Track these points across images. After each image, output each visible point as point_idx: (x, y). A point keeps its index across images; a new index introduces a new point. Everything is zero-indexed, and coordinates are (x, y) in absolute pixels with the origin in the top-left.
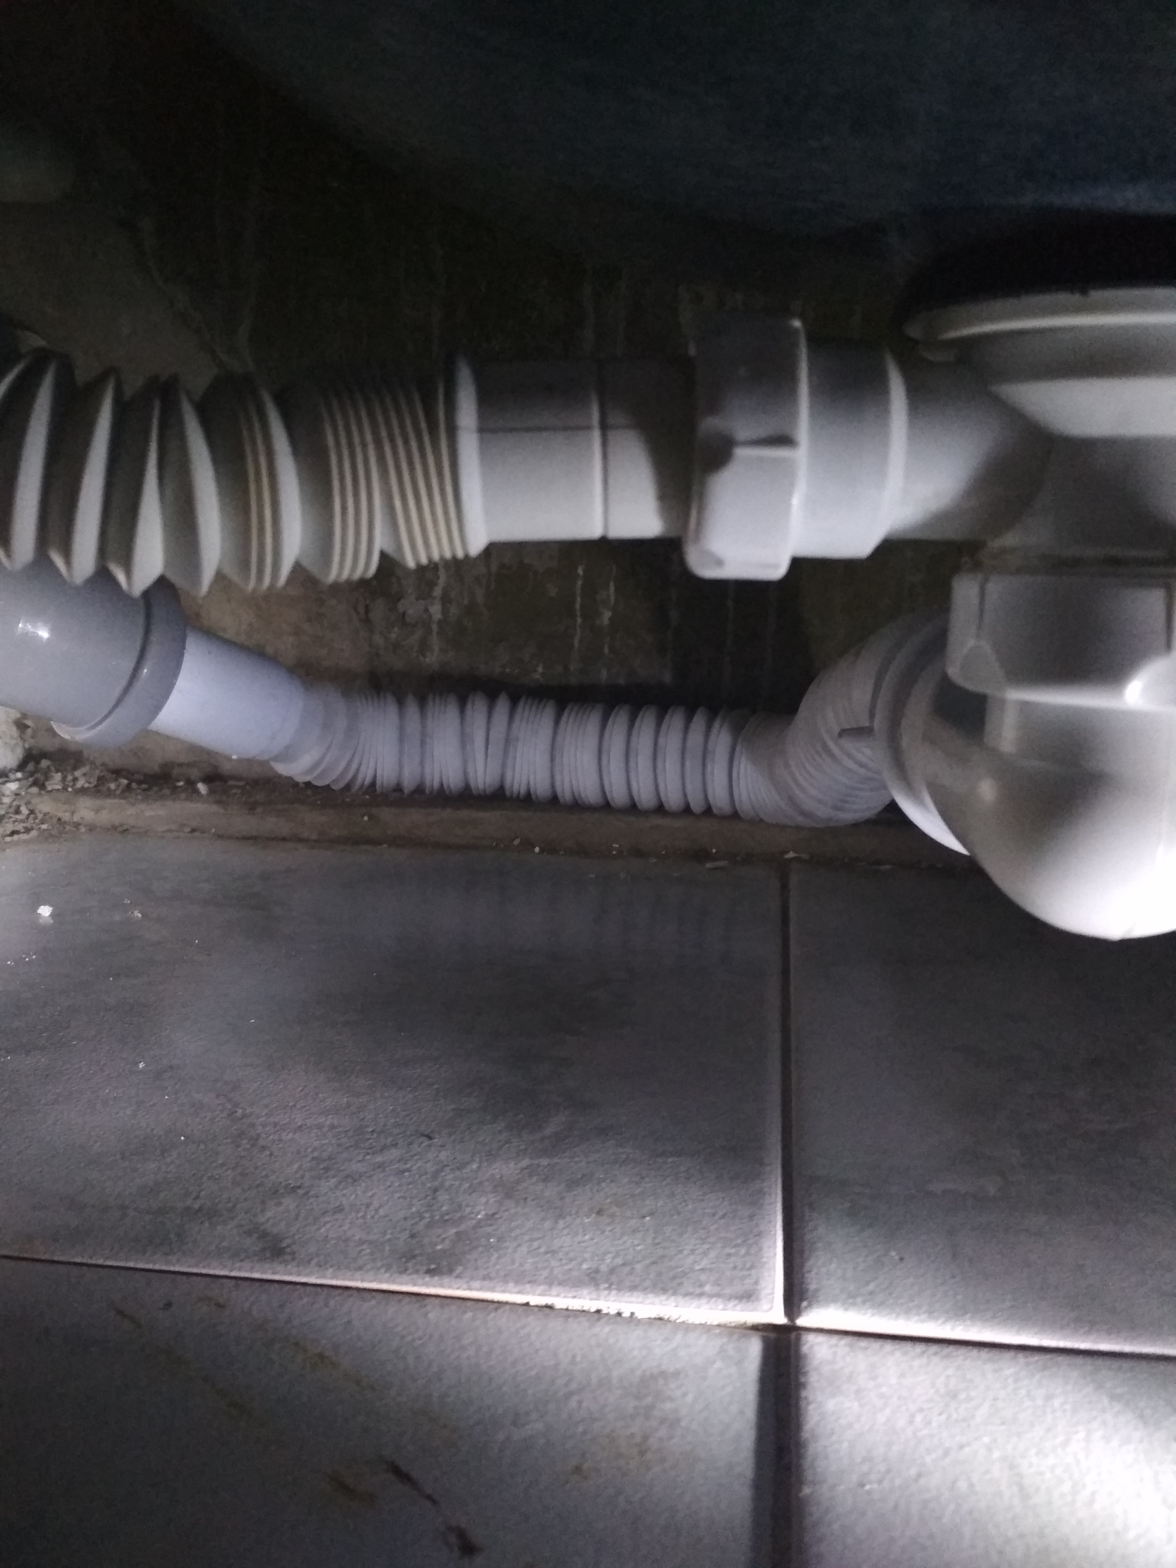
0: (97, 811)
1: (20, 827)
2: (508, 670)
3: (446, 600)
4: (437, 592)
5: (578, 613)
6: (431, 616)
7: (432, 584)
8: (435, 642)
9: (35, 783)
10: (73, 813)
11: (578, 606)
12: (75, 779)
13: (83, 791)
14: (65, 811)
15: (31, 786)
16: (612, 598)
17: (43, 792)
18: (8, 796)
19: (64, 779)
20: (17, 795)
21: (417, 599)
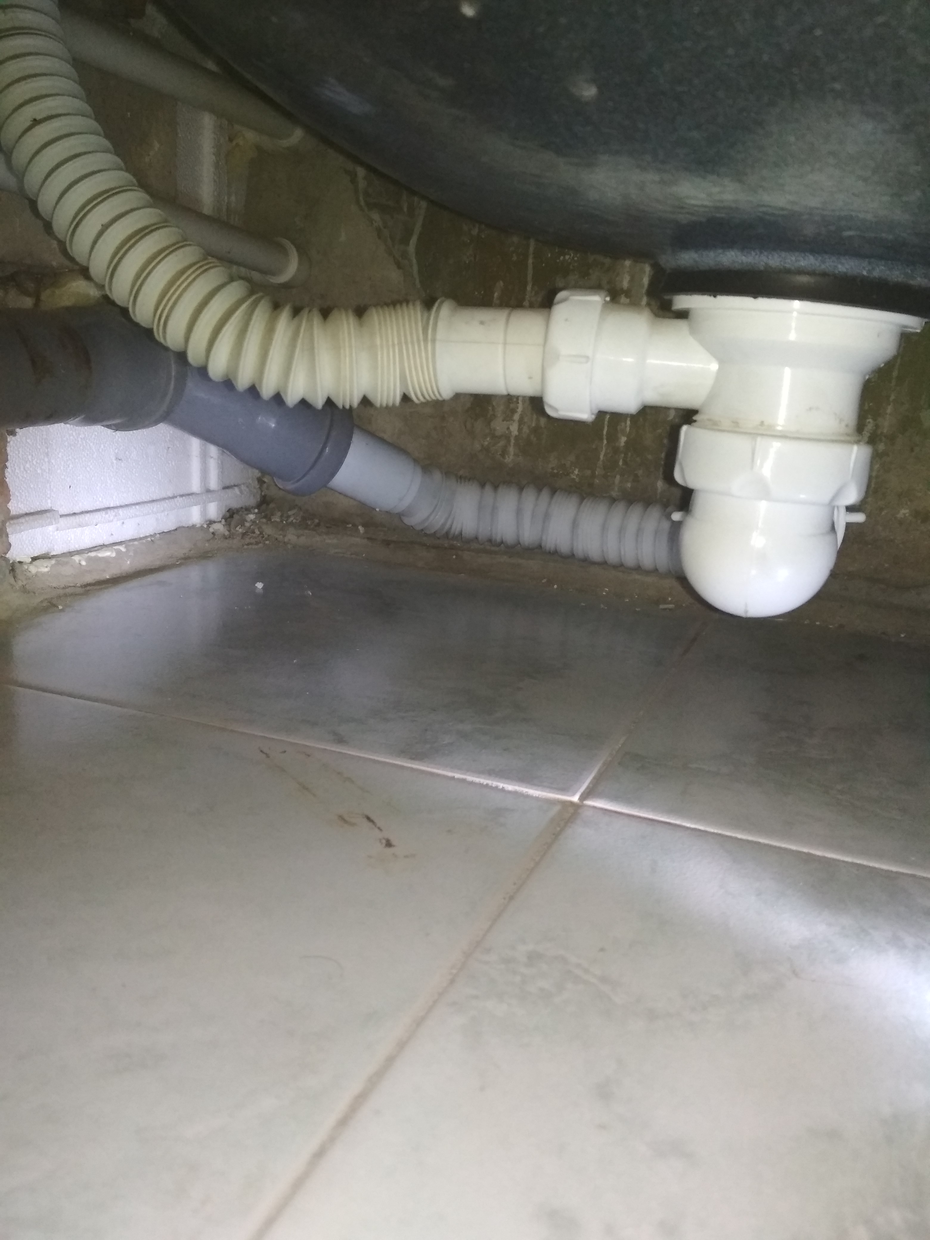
0: (298, 537)
1: (252, 541)
2: (555, 471)
3: (521, 422)
4: (516, 417)
5: (605, 437)
6: (511, 432)
7: (514, 411)
8: (511, 450)
9: (265, 517)
10: (284, 536)
11: (605, 432)
12: (288, 517)
13: (292, 524)
14: (281, 535)
15: (262, 518)
16: (628, 429)
17: (269, 522)
18: (249, 522)
19: (282, 516)
20: (253, 522)
21: (503, 421)
